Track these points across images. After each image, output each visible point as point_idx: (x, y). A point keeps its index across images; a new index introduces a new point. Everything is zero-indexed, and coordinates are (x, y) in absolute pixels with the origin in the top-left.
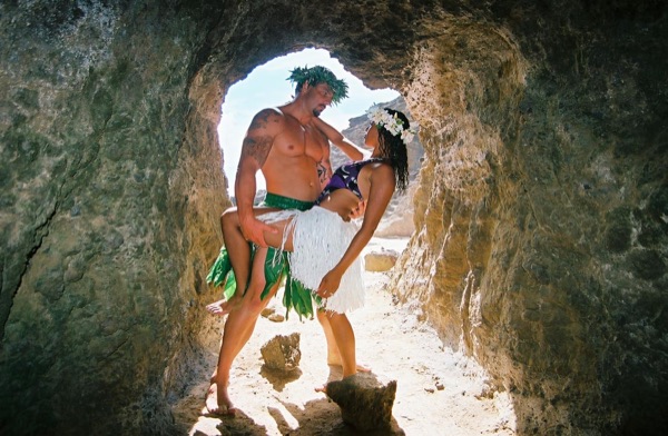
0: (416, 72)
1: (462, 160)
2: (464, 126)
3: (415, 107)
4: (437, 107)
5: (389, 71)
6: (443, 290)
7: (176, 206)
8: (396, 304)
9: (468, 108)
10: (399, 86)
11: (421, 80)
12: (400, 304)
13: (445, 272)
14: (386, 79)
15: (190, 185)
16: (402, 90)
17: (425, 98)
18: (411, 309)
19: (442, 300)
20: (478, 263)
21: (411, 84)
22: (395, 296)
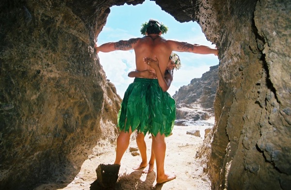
1: (232, 58)
2: (230, 31)
3: (206, 29)
4: (217, 24)
5: (183, 2)
6: (217, 154)
7: (23, 73)
8: (197, 157)
9: (232, 13)
10: (194, 15)
11: (203, 5)
12: (198, 158)
13: (219, 141)
14: (184, 11)
15: (44, 65)
16: (196, 18)
17: (209, 20)
18: (202, 163)
19: (216, 161)
20: (235, 137)
21: (199, 11)
22: (197, 152)
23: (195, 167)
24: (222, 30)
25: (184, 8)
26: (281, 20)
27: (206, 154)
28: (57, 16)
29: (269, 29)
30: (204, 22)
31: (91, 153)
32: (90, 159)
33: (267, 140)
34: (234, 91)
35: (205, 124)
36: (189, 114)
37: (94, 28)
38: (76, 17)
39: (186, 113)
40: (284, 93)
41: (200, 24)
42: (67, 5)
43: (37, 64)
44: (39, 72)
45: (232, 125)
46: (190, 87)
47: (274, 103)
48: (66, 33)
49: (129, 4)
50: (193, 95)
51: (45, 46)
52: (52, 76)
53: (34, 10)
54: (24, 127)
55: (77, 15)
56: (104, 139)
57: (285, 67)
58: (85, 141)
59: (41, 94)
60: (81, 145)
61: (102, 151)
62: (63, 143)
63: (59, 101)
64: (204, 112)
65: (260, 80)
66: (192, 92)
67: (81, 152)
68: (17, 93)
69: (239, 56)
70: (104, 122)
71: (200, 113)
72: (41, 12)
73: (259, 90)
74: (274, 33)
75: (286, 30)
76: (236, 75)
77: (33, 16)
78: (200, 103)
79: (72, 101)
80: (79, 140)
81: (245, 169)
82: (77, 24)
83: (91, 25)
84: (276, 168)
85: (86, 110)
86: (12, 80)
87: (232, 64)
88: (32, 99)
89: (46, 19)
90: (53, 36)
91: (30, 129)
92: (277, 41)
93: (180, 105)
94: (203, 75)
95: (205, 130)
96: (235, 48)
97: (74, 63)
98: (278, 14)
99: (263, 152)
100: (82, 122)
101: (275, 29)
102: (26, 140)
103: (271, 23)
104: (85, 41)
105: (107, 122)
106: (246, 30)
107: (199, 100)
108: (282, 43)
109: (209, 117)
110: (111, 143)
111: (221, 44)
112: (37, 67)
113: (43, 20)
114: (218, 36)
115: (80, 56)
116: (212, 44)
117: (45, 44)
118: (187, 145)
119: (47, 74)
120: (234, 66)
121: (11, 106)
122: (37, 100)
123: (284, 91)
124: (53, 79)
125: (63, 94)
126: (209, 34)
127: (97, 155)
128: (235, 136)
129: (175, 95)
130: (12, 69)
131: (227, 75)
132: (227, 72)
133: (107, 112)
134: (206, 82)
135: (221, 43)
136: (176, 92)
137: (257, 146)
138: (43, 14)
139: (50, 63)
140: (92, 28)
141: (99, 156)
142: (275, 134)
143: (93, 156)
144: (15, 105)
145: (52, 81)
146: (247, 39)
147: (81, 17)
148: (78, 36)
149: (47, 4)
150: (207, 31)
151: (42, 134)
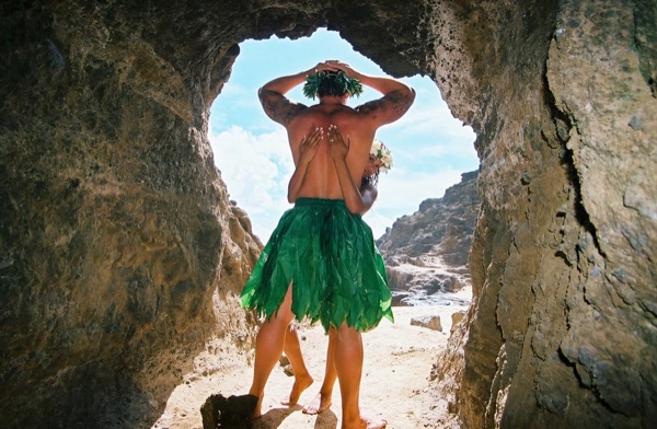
0: (434, 26)
1: (506, 156)
2: (501, 100)
3: (450, 92)
4: (472, 83)
5: (400, 35)
6: (477, 371)
7: (37, 187)
8: (433, 378)
9: (504, 59)
10: (423, 62)
11: (443, 42)
12: (437, 379)
13: (481, 341)
14: (402, 53)
15: (88, 168)
16: (429, 69)
17: (456, 73)
18: (446, 390)
19: (475, 386)
20: (516, 332)
21: (434, 53)
22: (435, 367)
23: (430, 401)
24: (485, 95)
25: (401, 48)
26: (599, 79)
27: (453, 371)
28: (121, 60)
29: (578, 98)
30: (446, 77)
31: (191, 369)
32: (188, 383)
33: (581, 339)
34: (512, 229)
35: (452, 303)
36: (416, 279)
37: (203, 87)
38: (163, 62)
39: (410, 277)
40: (612, 236)
41: (437, 82)
42: (143, 37)
43: (73, 164)
44: (75, 183)
45: (509, 304)
46: (418, 219)
47: (593, 257)
48: (140, 97)
49: (282, 36)
50: (425, 236)
51: (92, 126)
52: (104, 193)
53: (69, 46)
54: (35, 310)
55: (167, 60)
56: (222, 335)
57: (612, 179)
58: (178, 342)
59: (79, 232)
60: (167, 351)
61: (217, 365)
62: (127, 347)
63: (120, 249)
64: (451, 274)
65: (565, 206)
66: (422, 230)
67: (169, 368)
68: (22, 230)
69: (522, 153)
70: (223, 298)
71: (441, 276)
72: (85, 51)
73: (563, 228)
74: (589, 107)
75: (611, 100)
76: (516, 194)
77: (68, 61)
78: (441, 253)
79: (148, 249)
80: (163, 339)
81: (538, 405)
82: (164, 79)
83: (196, 81)
84: (603, 402)
85: (182, 269)
86: (13, 201)
87: (507, 169)
88: (57, 244)
89: (96, 67)
90: (111, 105)
91: (49, 314)
92: (594, 122)
93: (396, 258)
94: (447, 191)
95: (453, 316)
96: (512, 135)
97: (157, 163)
98: (594, 67)
99: (573, 365)
100: (173, 296)
101: (589, 98)
102: (39, 340)
103: (581, 85)
104: (182, 117)
105: (229, 297)
106: (533, 98)
107: (437, 247)
108: (604, 128)
109: (460, 287)
110: (237, 346)
111: (482, 126)
112: (71, 173)
113: (88, 69)
114: (475, 109)
115: (169, 148)
116: (464, 124)
117: (91, 122)
118: (412, 350)
119: (94, 188)
120: (512, 174)
121: (8, 260)
122: (70, 246)
123: (612, 232)
124: (108, 199)
125: (129, 233)
126: (457, 102)
127: (205, 374)
128: (517, 328)
129: (384, 236)
130: (14, 176)
131: (498, 192)
132: (496, 185)
133: (230, 274)
134: (454, 208)
135: (482, 123)
136: (387, 230)
137: (559, 351)
138: (89, 56)
139: (100, 164)
140: (198, 87)
141: (209, 377)
142: (598, 325)
143: (194, 375)
144: (17, 257)
145: (104, 205)
146: (537, 116)
147: (173, 63)
148: (165, 104)
149: (99, 35)
150: (452, 97)
151: (78, 325)
